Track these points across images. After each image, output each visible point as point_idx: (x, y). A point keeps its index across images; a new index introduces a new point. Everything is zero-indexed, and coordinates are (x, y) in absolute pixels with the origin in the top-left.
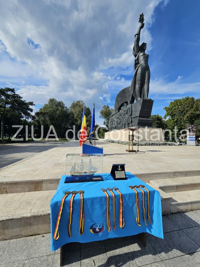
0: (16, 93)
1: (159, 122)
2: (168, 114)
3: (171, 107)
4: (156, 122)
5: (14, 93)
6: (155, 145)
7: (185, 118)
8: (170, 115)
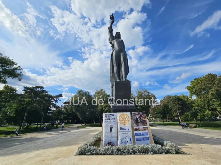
0: (43, 89)
1: (181, 103)
2: (192, 93)
3: (193, 86)
4: (177, 102)
5: (42, 89)
6: (124, 153)
7: (210, 96)
8: (195, 93)
